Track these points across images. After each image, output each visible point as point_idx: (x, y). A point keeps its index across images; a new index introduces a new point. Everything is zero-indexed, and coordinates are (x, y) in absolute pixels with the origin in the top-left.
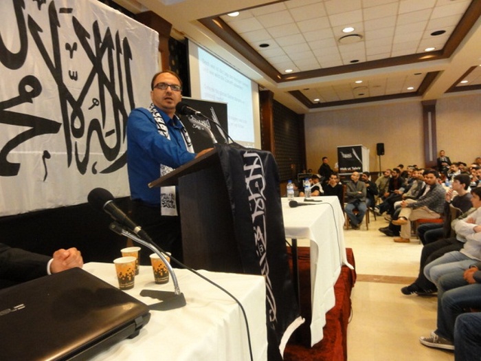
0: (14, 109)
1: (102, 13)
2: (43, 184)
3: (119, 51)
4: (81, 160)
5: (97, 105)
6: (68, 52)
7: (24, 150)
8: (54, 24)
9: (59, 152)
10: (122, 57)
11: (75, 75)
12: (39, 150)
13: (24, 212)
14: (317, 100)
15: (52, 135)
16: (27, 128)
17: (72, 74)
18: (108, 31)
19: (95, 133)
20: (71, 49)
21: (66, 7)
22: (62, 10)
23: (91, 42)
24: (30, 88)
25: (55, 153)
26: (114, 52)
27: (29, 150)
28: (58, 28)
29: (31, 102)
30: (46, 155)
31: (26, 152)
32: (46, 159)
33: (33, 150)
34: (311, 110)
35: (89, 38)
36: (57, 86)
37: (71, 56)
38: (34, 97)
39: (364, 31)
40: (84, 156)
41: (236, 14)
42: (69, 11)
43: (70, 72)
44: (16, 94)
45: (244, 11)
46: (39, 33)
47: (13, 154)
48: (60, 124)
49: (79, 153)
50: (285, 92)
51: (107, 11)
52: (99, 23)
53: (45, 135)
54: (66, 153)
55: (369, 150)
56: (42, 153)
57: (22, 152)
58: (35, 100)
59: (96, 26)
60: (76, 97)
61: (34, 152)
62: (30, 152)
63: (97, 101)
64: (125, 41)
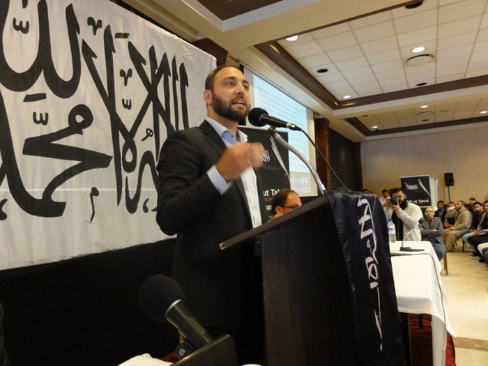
0: (63, 142)
1: (159, 38)
2: (89, 225)
3: (175, 78)
4: (132, 197)
5: (151, 136)
6: (123, 78)
7: (71, 187)
8: (109, 49)
9: (108, 189)
10: (178, 83)
11: (129, 104)
12: (86, 187)
13: (67, 258)
14: (376, 127)
15: (101, 169)
16: (75, 163)
17: (125, 103)
18: (165, 56)
19: (147, 167)
20: (126, 75)
21: (122, 32)
22: (118, 35)
23: (147, 68)
24: (81, 118)
25: (103, 189)
26: (170, 79)
27: (76, 187)
28: (113, 53)
29: (81, 133)
30: (95, 192)
31: (73, 190)
32: (94, 197)
33: (80, 187)
34: (368, 138)
35: (145, 64)
36: (109, 115)
37: (126, 84)
38: (85, 127)
39: (437, 51)
40: (135, 193)
41: (295, 38)
42: (126, 36)
43: (123, 100)
44: (65, 125)
45: (304, 35)
46: (93, 59)
47: (58, 192)
48: (111, 157)
49: (129, 189)
50: (342, 120)
51: (164, 36)
52: (155, 48)
53: (94, 170)
54: (116, 190)
55: (437, 181)
56: (90, 190)
57: (68, 190)
58: (85, 131)
59: (152, 52)
60: (129, 127)
61: (81, 189)
62: (77, 189)
63: (151, 131)
64: (182, 66)
